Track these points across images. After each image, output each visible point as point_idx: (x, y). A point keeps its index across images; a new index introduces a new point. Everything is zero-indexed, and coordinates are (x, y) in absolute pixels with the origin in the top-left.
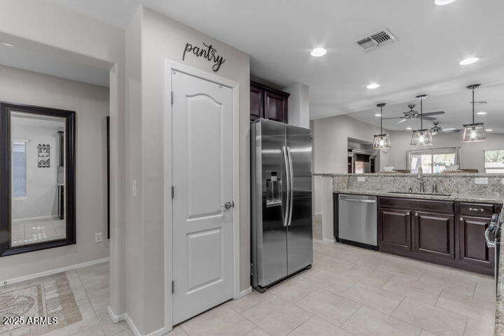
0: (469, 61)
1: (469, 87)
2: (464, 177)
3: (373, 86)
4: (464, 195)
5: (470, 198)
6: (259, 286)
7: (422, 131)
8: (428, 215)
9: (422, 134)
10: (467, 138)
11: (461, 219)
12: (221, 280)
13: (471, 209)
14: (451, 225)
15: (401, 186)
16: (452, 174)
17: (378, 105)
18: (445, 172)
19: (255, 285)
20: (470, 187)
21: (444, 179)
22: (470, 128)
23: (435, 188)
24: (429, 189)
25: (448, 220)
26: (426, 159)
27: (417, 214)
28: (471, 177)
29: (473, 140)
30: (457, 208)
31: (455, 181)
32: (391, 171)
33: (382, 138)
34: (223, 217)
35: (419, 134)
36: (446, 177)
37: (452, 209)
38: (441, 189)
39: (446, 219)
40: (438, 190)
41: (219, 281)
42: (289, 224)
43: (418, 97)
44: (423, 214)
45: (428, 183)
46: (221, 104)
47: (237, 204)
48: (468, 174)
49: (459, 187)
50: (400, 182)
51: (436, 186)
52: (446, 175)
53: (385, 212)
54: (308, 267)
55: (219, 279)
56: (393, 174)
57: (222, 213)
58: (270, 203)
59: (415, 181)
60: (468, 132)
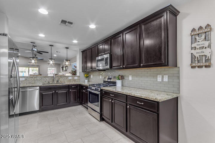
1: (66, 48)
4: (66, 83)
11: (70, 90)
21: (60, 78)
23: (57, 81)
24: (55, 82)
27: (57, 91)
31: (63, 78)
38: (59, 81)
39: (66, 91)
49: (65, 80)
50: (44, 80)
59: (50, 79)
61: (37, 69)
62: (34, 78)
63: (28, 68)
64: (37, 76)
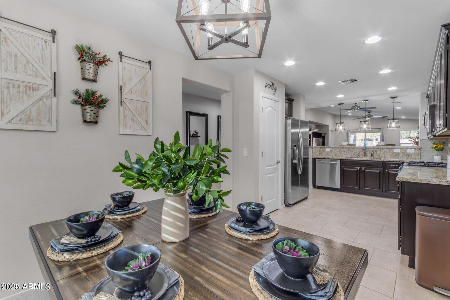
0: (393, 88)
1: (392, 98)
2: (388, 148)
3: (340, 96)
4: (388, 158)
5: (391, 159)
6: (289, 204)
7: (365, 121)
8: (369, 169)
9: (365, 123)
10: (390, 127)
11: (387, 170)
12: (275, 199)
13: (391, 165)
14: (381, 174)
15: (352, 154)
16: (381, 147)
17: (339, 104)
18: (377, 145)
19: (286, 203)
20: (391, 154)
21: (377, 150)
22: (392, 121)
23: (372, 155)
25: (380, 172)
26: (360, 136)
27: (363, 169)
28: (392, 148)
29: (393, 128)
30: (385, 164)
31: (383, 151)
32: (346, 145)
33: (341, 125)
34: (276, 168)
35: (363, 123)
36: (378, 148)
37: (382, 165)
38: (375, 155)
39: (379, 171)
40: (374, 156)
41: (273, 199)
42: (301, 173)
43: (363, 101)
44: (366, 169)
45: (368, 152)
46: (275, 111)
47: (281, 161)
48: (390, 147)
49: (385, 154)
50: (352, 152)
51: (373, 153)
52: (378, 147)
53: (345, 169)
54: (306, 198)
55: (273, 198)
56: (348, 147)
57: (276, 165)
58: (294, 161)
60: (391, 123)
61: (379, 134)
62: (340, 149)
63: (364, 134)
64: (343, 147)
